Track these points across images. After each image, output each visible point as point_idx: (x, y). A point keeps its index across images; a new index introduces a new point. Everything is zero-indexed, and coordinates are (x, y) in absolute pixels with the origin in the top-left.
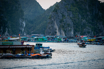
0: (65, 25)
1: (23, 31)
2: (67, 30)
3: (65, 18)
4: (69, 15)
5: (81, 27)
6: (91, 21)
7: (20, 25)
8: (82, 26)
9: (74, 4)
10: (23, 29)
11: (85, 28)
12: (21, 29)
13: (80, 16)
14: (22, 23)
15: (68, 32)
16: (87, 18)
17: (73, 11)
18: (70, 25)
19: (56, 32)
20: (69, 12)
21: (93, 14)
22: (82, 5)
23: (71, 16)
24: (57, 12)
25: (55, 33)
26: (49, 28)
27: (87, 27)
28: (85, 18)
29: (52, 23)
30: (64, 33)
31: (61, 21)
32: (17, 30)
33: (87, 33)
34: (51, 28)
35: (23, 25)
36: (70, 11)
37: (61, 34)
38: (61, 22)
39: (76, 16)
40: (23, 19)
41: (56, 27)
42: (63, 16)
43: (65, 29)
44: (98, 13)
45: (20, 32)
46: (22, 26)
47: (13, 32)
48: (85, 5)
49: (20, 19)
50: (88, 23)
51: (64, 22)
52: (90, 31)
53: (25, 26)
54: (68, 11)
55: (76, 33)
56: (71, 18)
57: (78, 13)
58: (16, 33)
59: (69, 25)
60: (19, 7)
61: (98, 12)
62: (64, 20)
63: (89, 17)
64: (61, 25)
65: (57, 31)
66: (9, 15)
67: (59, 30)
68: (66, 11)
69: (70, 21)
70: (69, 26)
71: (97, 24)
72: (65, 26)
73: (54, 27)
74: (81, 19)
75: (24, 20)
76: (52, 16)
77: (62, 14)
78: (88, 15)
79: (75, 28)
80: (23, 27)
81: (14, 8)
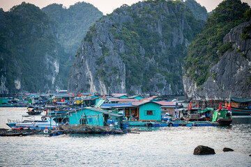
0: (107, 70)
1: (53, 83)
2: (113, 82)
3: (108, 55)
4: (117, 48)
5: (145, 74)
6: (167, 61)
7: (48, 68)
8: (146, 71)
9: (132, 24)
10: (54, 79)
11: (153, 75)
12: (48, 77)
13: (143, 51)
14: (50, 65)
15: (113, 84)
16: (157, 54)
17: (128, 39)
18: (118, 70)
19: (89, 86)
20: (117, 40)
21: (172, 45)
22: (148, 25)
23: (122, 50)
24: (91, 41)
25: (86, 88)
26: (75, 77)
27: (159, 74)
28: (152, 54)
29: (81, 65)
30: (104, 88)
31: (100, 62)
32: (39, 80)
33: (156, 87)
34: (78, 77)
35: (53, 70)
36: (120, 38)
37: (98, 88)
38: (98, 63)
39: (133, 49)
40: (54, 55)
41: (89, 73)
42: (104, 50)
43: (109, 79)
44: (184, 44)
45: (47, 85)
46: (51, 72)
47: (26, 84)
48: (154, 26)
49: (47, 55)
50: (159, 66)
51: (105, 62)
52: (164, 82)
53: (57, 71)
54: (116, 38)
55: (132, 88)
56: (120, 54)
57: (138, 44)
58: (35, 86)
59: (116, 70)
60: (44, 29)
61: (184, 40)
62: (106, 59)
63: (163, 51)
64: (99, 69)
65: (91, 83)
66: (21, 46)
67: (94, 81)
68: (112, 38)
69: (118, 62)
70: (116, 73)
71: (180, 66)
72: (108, 73)
73: (85, 75)
74: (145, 56)
75: (55, 58)
76: (81, 51)
77: (101, 46)
78: (160, 48)
79: (129, 76)
80: (52, 74)
81: (34, 30)
